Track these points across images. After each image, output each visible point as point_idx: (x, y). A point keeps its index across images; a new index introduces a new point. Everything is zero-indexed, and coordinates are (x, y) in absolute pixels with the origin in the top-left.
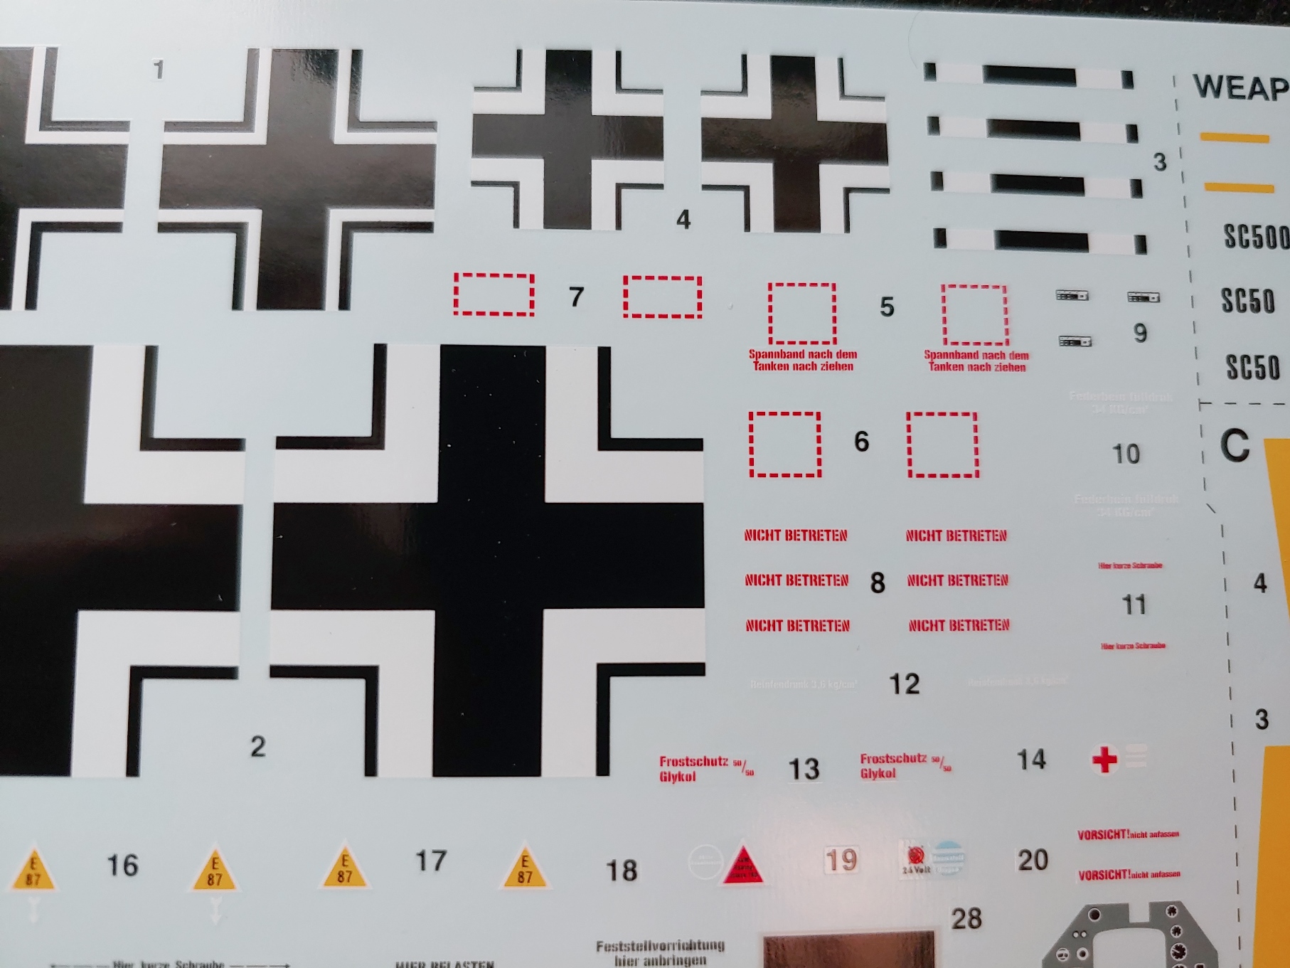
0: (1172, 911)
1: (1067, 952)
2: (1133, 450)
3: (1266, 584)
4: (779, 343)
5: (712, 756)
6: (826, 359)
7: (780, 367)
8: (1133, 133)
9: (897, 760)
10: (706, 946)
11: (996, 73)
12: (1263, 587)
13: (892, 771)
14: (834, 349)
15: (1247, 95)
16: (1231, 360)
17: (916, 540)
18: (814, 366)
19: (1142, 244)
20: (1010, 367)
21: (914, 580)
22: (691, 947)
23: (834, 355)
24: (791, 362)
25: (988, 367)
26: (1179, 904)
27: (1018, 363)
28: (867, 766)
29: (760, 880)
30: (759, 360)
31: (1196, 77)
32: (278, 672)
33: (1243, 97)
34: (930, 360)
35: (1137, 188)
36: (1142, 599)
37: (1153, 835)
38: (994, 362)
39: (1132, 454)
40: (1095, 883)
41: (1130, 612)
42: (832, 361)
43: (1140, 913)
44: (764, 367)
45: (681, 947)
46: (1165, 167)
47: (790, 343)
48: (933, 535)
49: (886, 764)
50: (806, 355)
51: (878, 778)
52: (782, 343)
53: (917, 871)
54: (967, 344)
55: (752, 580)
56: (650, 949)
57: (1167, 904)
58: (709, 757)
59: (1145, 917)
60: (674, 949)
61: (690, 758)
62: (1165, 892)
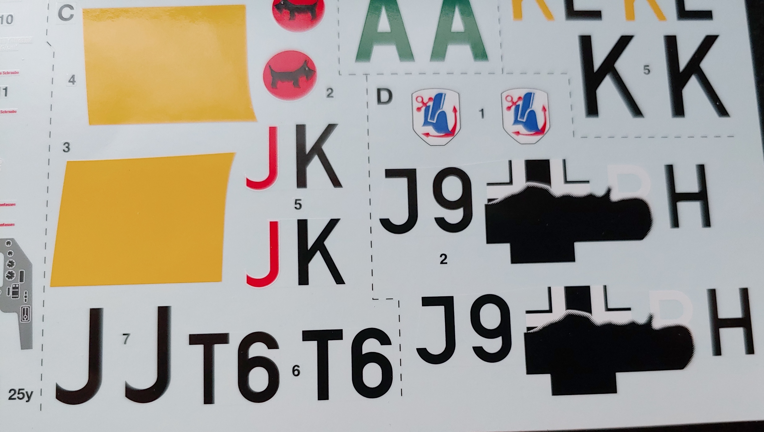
0: (8, 243)
2: (10, 18)
3: (75, 80)
12: (73, 82)
26: (13, 239)
36: (6, 89)
57: (7, 239)
62: (6, 233)
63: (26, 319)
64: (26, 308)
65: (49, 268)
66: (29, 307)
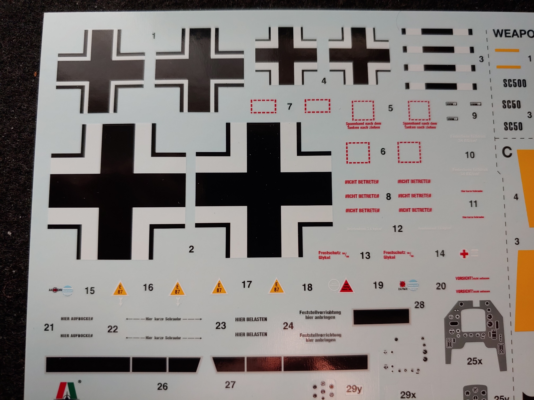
0: (487, 303)
1: (452, 316)
2: (472, 154)
3: (518, 197)
4: (356, 120)
5: (335, 251)
6: (371, 125)
7: (356, 128)
8: (472, 50)
9: (395, 253)
10: (335, 313)
11: (425, 31)
12: (517, 198)
13: (394, 256)
14: (374, 122)
15: (511, 36)
16: (506, 124)
17: (401, 183)
18: (367, 127)
19: (475, 87)
20: (431, 127)
21: (401, 196)
22: (330, 313)
23: (374, 124)
24: (360, 126)
25: (424, 127)
26: (490, 301)
27: (433, 126)
28: (386, 255)
29: (352, 291)
30: (349, 126)
31: (494, 30)
32: (198, 225)
33: (510, 37)
34: (404, 125)
35: (473, 68)
36: (476, 202)
37: (481, 279)
38: (425, 126)
39: (472, 155)
40: (461, 294)
41: (472, 206)
42: (373, 126)
43: (476, 304)
44: (351, 128)
45: (327, 313)
46: (483, 61)
47: (359, 120)
48: (406, 181)
49: (392, 254)
50: (365, 124)
51: (389, 259)
52: (357, 120)
53: (403, 289)
54: (417, 120)
55: (347, 196)
56: (317, 313)
57: (485, 301)
58: (334, 251)
59: (478, 306)
60: (324, 313)
61: (328, 252)
62: (485, 297)
63: (502, 352)
64: (501, 345)
65: (513, 319)
66: (503, 344)
